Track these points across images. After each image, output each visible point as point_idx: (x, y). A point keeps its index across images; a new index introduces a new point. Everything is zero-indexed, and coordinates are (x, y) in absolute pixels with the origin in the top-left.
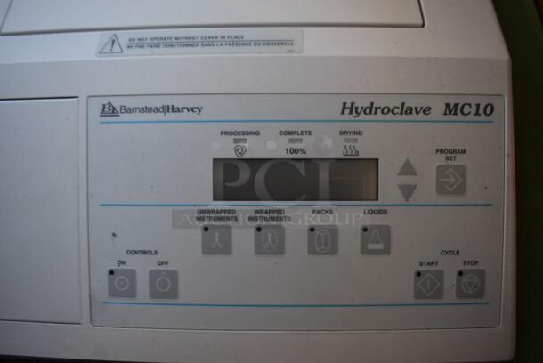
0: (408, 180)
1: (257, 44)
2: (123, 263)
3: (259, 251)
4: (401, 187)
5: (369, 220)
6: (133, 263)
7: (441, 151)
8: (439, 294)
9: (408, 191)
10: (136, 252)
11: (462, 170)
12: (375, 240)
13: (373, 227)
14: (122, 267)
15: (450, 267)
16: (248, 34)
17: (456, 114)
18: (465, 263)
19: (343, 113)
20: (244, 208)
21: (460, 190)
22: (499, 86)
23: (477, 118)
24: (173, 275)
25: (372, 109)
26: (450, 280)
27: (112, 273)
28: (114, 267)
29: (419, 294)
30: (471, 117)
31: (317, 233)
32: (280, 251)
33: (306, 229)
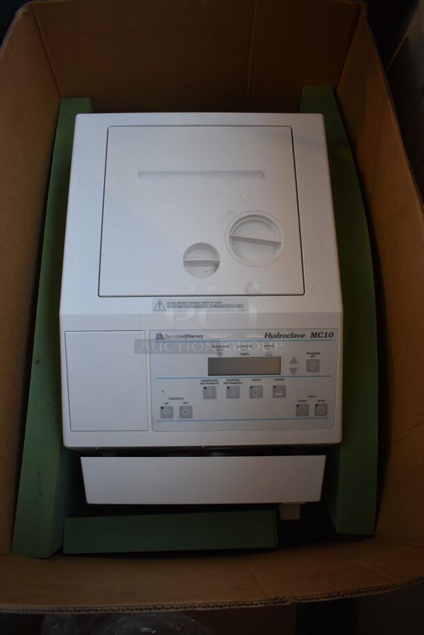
0: (293, 366)
1: (227, 306)
2: (167, 403)
3: (228, 397)
4: (290, 369)
5: (278, 384)
6: (172, 403)
7: (309, 353)
8: (307, 414)
9: (293, 371)
10: (173, 399)
11: (318, 361)
12: (279, 391)
13: (279, 386)
14: (167, 405)
15: (312, 403)
16: (224, 300)
17: (316, 337)
18: (319, 401)
20: (222, 379)
21: (317, 370)
22: (337, 325)
23: (326, 338)
24: (190, 408)
25: (278, 336)
26: (312, 408)
27: (162, 408)
28: (163, 405)
29: (298, 414)
30: (323, 338)
31: (253, 389)
32: (237, 397)
33: (249, 387)
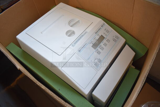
0: (105, 34)
1: (84, 34)
3: (102, 50)
5: (106, 40)
7: (105, 30)
8: (116, 40)
9: (106, 35)
10: (95, 60)
11: (107, 30)
12: (108, 41)
16: (82, 34)
17: (102, 26)
18: (115, 36)
19: (96, 34)
20: (98, 48)
21: (109, 31)
22: (103, 22)
24: (99, 59)
25: (97, 31)
26: (115, 38)
29: (115, 42)
30: (104, 26)
31: (104, 44)
32: (104, 48)
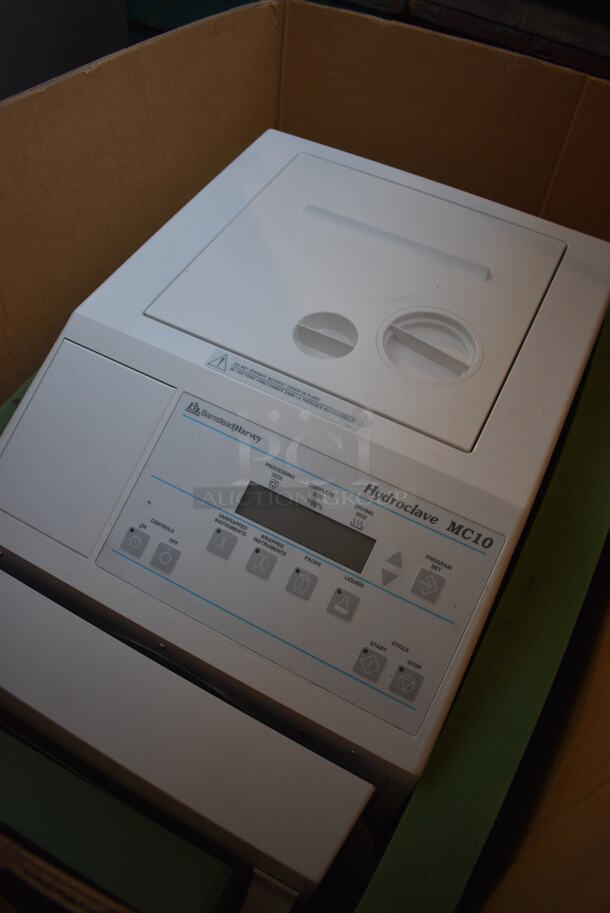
0: (391, 568)
1: (327, 409)
2: (145, 527)
3: (249, 568)
4: (384, 571)
6: (153, 531)
7: (431, 559)
8: (375, 677)
9: (388, 577)
10: (158, 524)
11: (441, 582)
12: (344, 605)
13: (346, 593)
14: (142, 530)
15: (395, 659)
16: (325, 399)
17: (457, 533)
18: (409, 662)
19: (366, 491)
20: (255, 530)
21: (432, 598)
23: (474, 545)
24: (176, 554)
25: (390, 499)
26: (390, 671)
27: (132, 530)
28: (136, 526)
29: (358, 668)
30: (469, 542)
31: (301, 575)
32: (265, 576)
33: (293, 569)
